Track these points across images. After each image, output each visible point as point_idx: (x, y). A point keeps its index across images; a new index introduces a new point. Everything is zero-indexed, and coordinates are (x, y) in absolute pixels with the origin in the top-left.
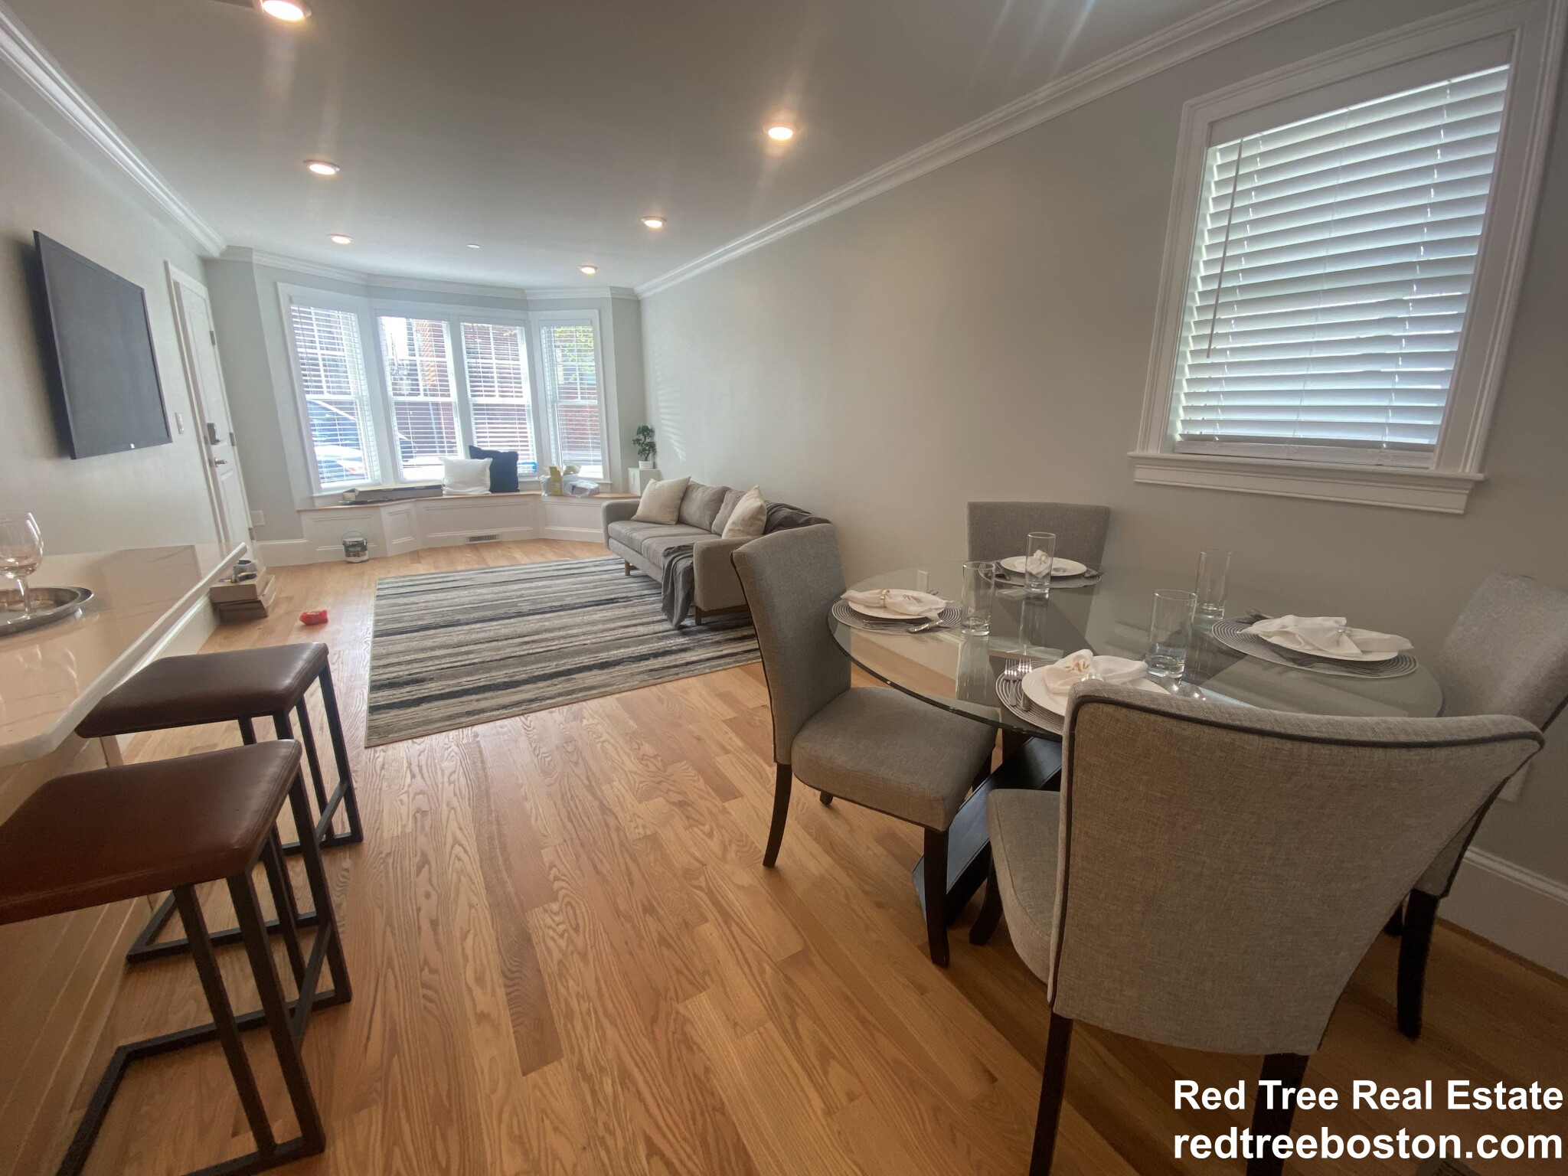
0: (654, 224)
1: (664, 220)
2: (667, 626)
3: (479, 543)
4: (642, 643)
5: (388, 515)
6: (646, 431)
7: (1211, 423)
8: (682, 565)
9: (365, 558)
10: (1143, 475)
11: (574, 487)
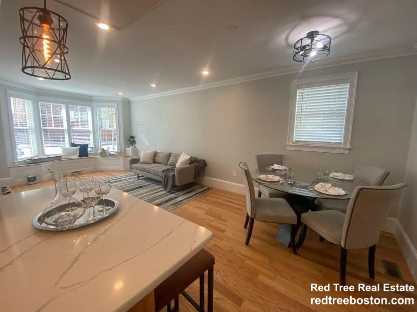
0: (154, 85)
1: (156, 85)
2: (164, 192)
3: (75, 174)
4: (162, 197)
5: (44, 166)
6: (133, 137)
7: (301, 138)
8: (171, 174)
9: (36, 182)
10: (288, 148)
11: (110, 154)
